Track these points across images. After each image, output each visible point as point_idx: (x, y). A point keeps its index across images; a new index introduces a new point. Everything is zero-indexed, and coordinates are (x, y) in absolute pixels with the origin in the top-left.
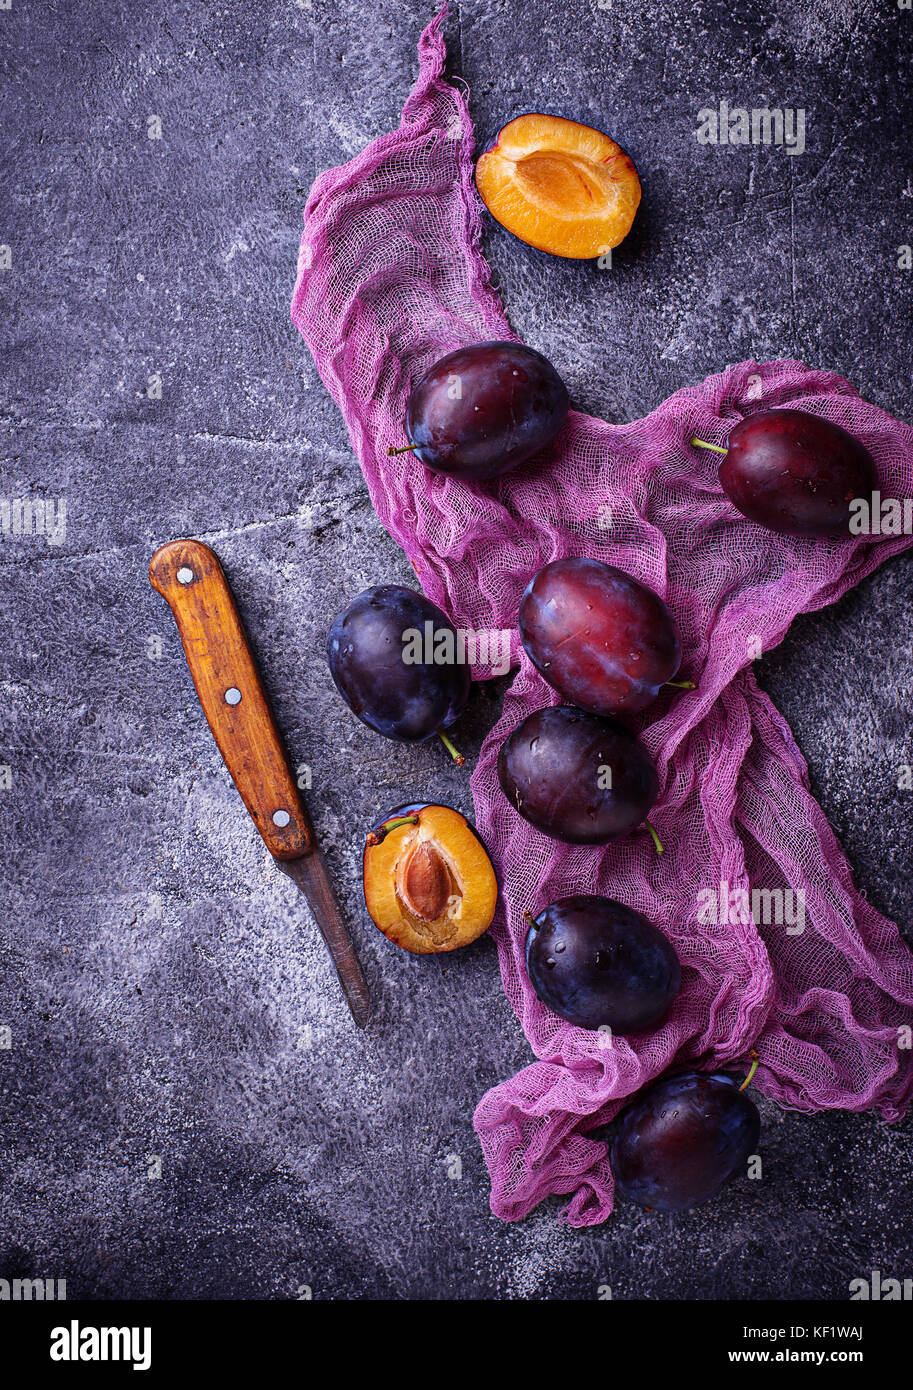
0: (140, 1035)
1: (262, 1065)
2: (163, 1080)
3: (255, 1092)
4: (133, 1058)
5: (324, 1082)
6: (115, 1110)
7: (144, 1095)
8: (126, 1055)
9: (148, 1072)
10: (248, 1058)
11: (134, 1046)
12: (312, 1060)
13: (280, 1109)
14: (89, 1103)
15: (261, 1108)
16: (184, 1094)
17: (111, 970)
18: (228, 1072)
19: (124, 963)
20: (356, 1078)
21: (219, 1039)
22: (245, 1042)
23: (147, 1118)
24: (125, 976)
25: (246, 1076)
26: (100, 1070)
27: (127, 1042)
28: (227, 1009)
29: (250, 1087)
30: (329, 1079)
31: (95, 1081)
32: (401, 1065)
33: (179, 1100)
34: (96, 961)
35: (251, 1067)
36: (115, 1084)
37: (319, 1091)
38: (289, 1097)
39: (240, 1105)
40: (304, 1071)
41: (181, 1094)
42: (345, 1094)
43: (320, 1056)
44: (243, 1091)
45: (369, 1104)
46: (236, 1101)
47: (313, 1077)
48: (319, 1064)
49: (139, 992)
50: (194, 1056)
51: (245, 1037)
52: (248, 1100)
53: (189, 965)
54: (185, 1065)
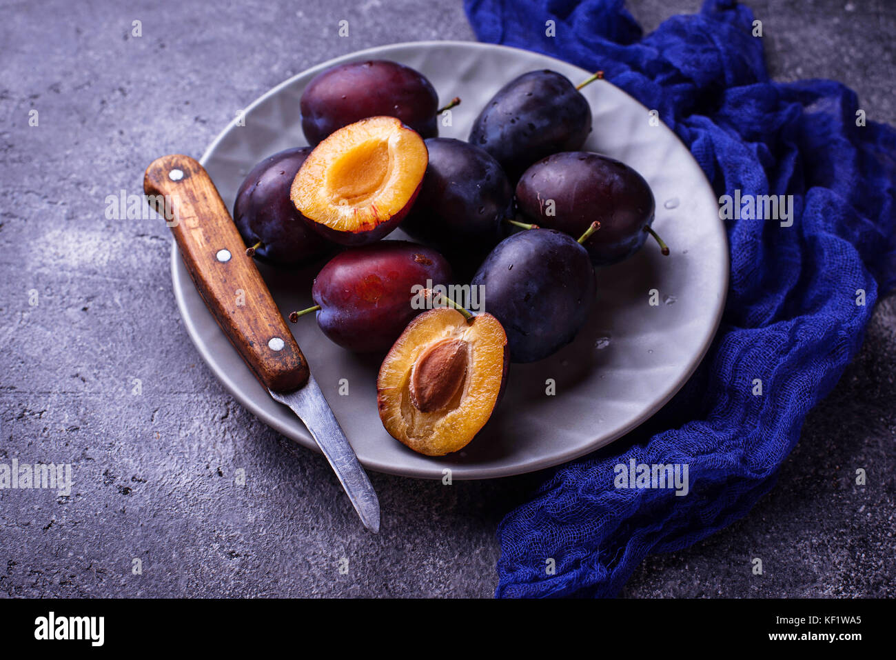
0: (215, 511)
1: (332, 545)
2: (231, 553)
3: (322, 569)
4: (205, 532)
5: (392, 565)
6: (176, 579)
7: (209, 566)
8: (197, 529)
9: (216, 546)
10: (318, 537)
11: (206, 521)
12: (382, 543)
13: (346, 587)
14: (152, 570)
15: (326, 585)
16: (250, 567)
17: (196, 455)
18: (296, 549)
19: (209, 449)
20: (425, 563)
21: (292, 519)
22: (317, 522)
23: (208, 588)
24: (209, 460)
25: (314, 554)
26: (169, 541)
27: (200, 517)
28: (303, 493)
29: (317, 564)
30: (398, 562)
31: (162, 550)
32: (470, 554)
33: (244, 573)
34: (183, 446)
35: (320, 546)
36: (182, 555)
37: (387, 572)
38: (356, 576)
39: (305, 580)
40: (373, 553)
41: (247, 568)
42: (413, 576)
43: (390, 541)
44: (310, 567)
45: (437, 587)
46: (301, 576)
47: (381, 559)
48: (388, 548)
49: (220, 474)
50: (264, 533)
51: (317, 518)
52: (314, 576)
53: (271, 454)
54: (254, 540)
